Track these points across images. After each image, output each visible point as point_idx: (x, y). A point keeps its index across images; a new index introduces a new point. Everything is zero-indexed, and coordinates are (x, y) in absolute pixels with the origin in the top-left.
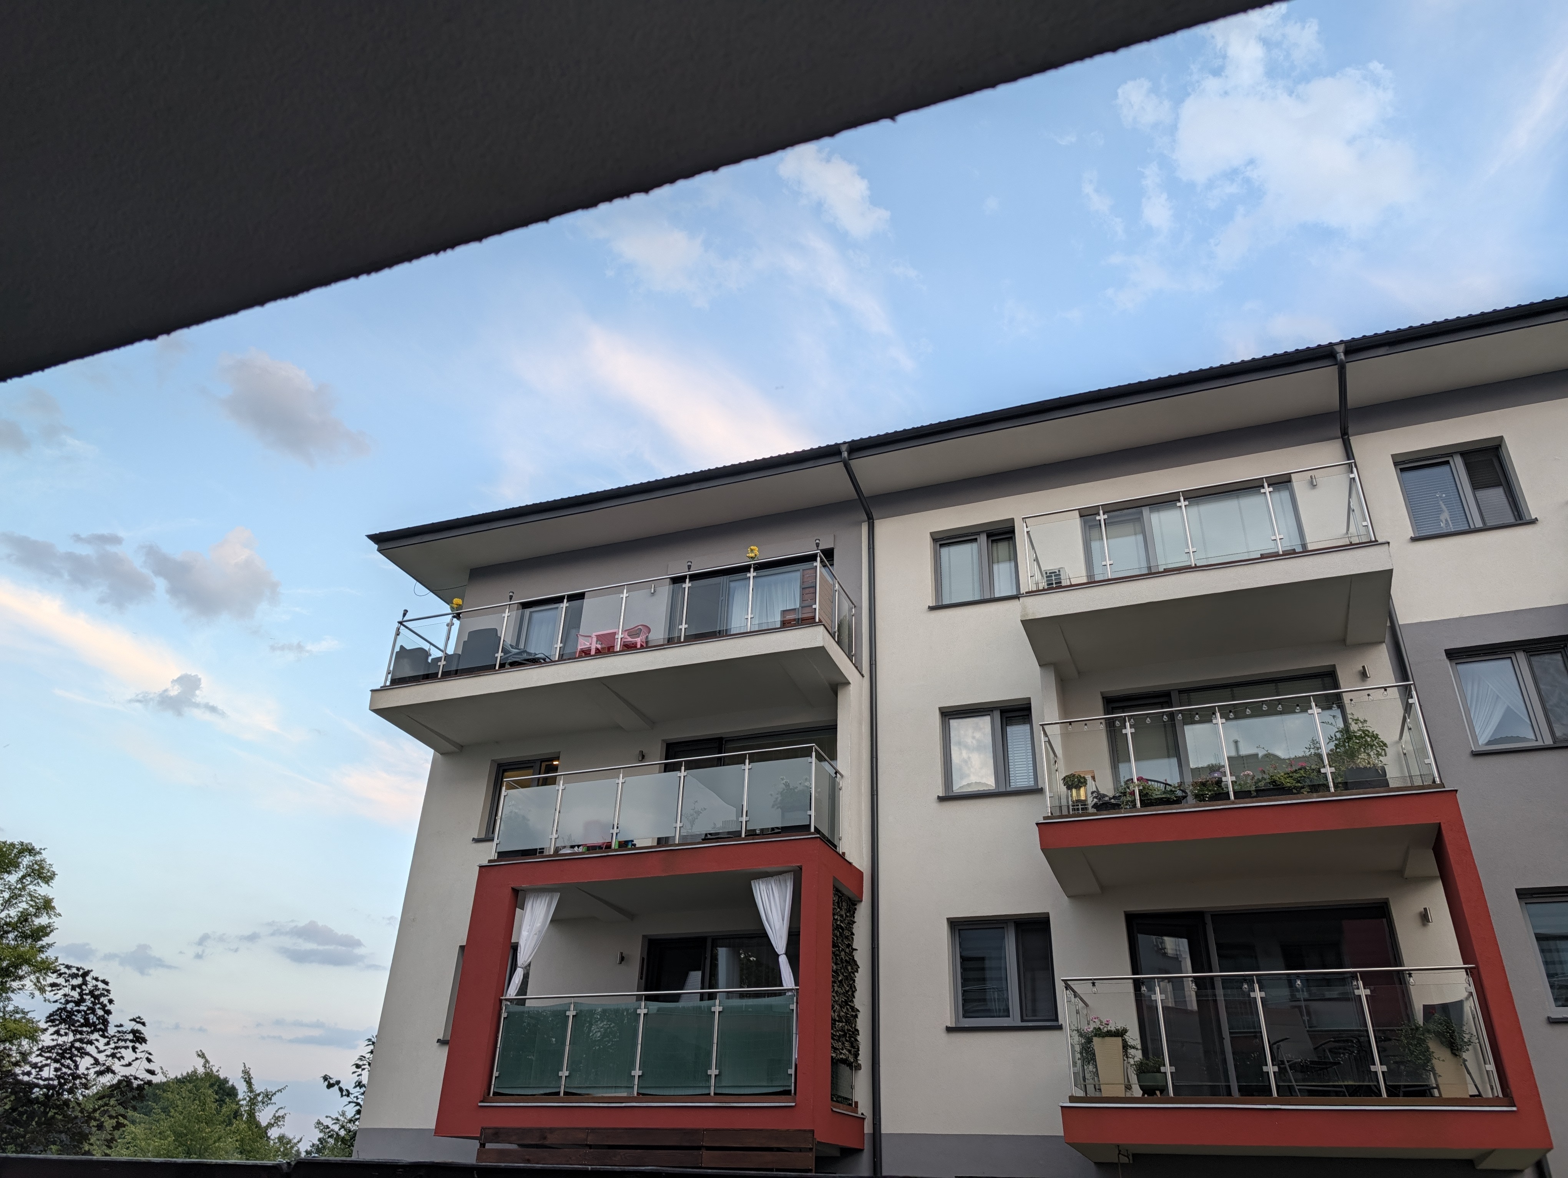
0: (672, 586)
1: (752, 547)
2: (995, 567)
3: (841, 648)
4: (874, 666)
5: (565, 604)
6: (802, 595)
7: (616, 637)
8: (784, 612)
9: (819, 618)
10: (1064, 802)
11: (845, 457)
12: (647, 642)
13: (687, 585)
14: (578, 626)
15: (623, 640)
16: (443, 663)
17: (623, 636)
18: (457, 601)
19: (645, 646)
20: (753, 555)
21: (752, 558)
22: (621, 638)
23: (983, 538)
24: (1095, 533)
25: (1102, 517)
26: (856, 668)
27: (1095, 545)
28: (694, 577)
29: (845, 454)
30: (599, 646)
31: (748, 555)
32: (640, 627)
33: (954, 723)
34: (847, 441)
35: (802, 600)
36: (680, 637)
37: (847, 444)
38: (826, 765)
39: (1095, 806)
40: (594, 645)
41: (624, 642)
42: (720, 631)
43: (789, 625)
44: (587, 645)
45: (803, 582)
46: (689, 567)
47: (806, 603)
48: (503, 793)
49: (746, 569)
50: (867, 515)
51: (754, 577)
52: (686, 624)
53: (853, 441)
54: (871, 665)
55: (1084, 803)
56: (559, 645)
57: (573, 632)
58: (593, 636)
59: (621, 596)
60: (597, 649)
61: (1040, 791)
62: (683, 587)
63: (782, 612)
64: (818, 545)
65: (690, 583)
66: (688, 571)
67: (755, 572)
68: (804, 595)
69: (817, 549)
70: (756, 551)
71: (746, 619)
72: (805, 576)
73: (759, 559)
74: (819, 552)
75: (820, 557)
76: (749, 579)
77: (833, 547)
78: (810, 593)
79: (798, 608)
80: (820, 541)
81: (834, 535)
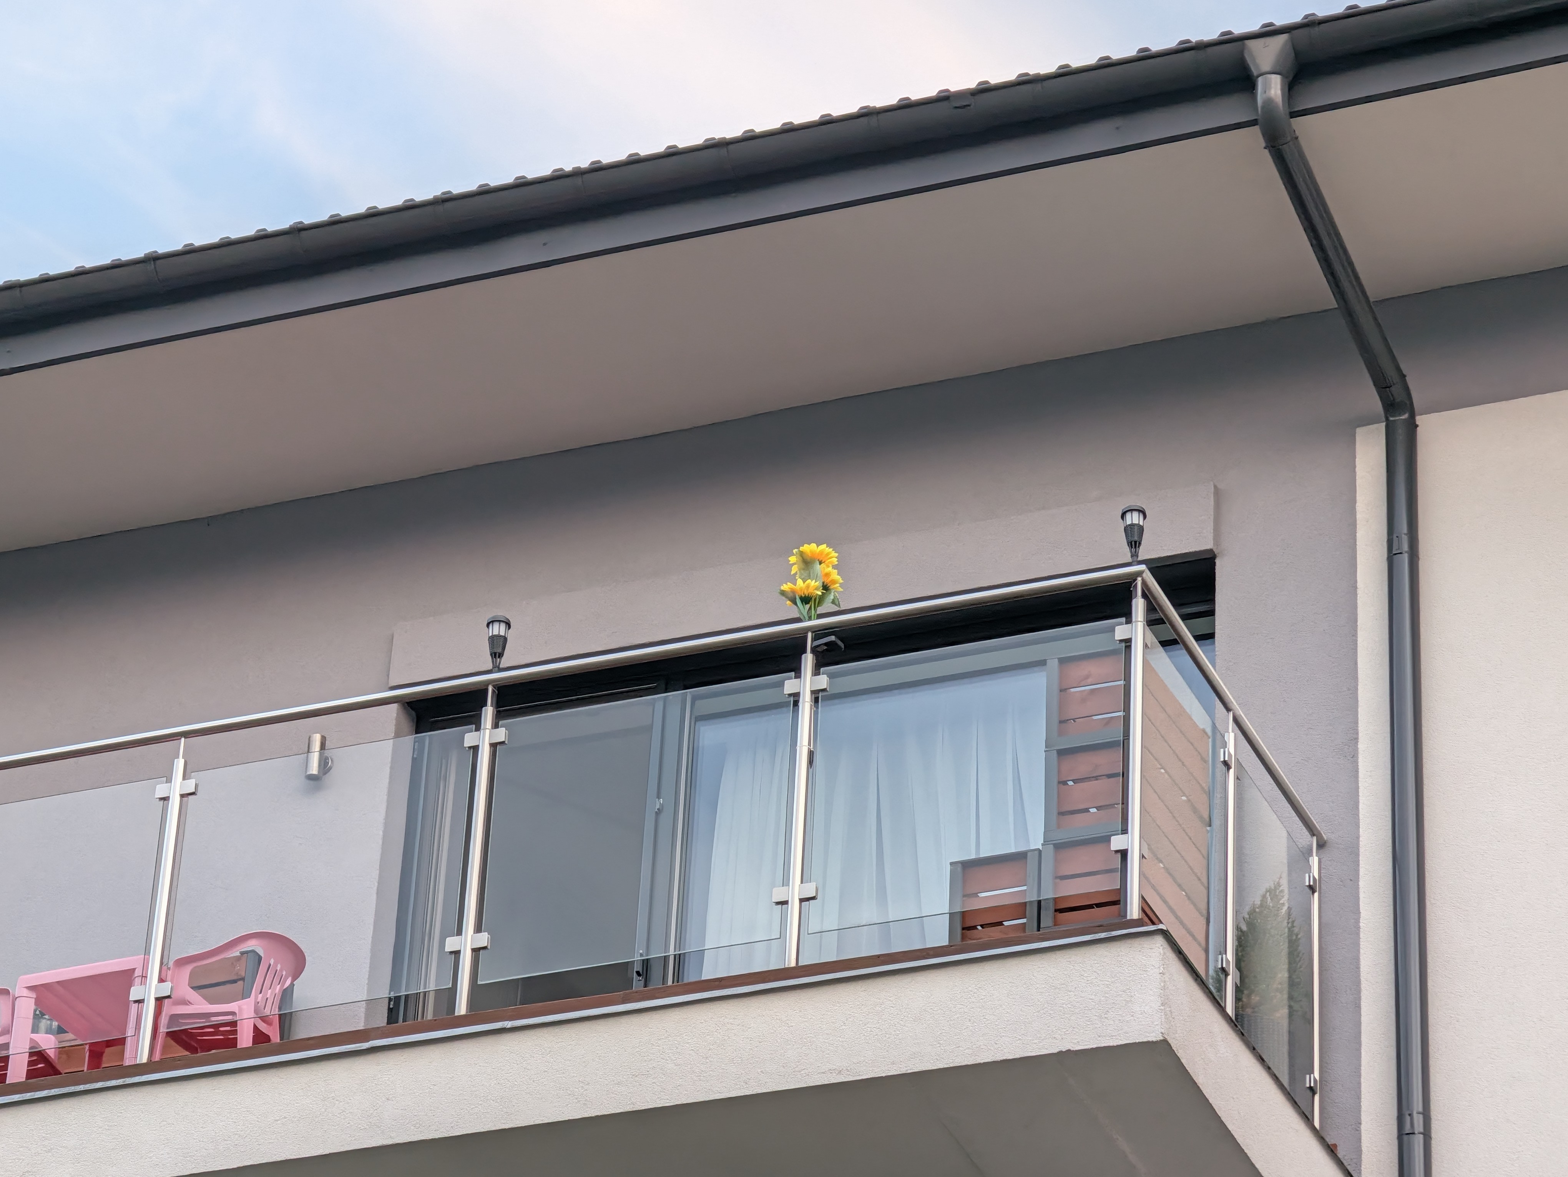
0: (409, 740)
1: (809, 548)
3: (1253, 1050)
4: (1419, 1140)
6: (1058, 785)
7: (135, 993)
8: (968, 871)
9: (1143, 899)
11: (1269, 102)
12: (285, 1020)
13: (487, 734)
15: (169, 1009)
17: (165, 989)
19: (276, 1038)
20: (813, 586)
21: (806, 600)
22: (159, 1000)
26: (1331, 1150)
28: (520, 699)
29: (1272, 88)
30: (48, 1043)
31: (786, 587)
32: (252, 945)
34: (1280, 21)
35: (1060, 811)
36: (452, 992)
37: (1283, 38)
40: (25, 1037)
41: (174, 1018)
42: (646, 963)
43: (994, 933)
45: (1061, 721)
46: (497, 648)
47: (1079, 826)
49: (780, 654)
50: (1383, 386)
51: (816, 695)
52: (478, 929)
53: (1311, 23)
54: (1403, 1136)
58: (19, 990)
59: (161, 790)
60: (38, 1056)
62: (467, 744)
63: (959, 868)
64: (1136, 538)
65: (501, 723)
66: (489, 666)
67: (822, 669)
68: (1071, 783)
69: (1132, 556)
70: (830, 569)
71: (778, 903)
72: (1072, 690)
73: (843, 608)
74: (1140, 574)
75: (1144, 595)
76: (796, 703)
77: (1211, 550)
78: (1096, 778)
79: (1040, 851)
80: (1145, 517)
81: (1215, 487)
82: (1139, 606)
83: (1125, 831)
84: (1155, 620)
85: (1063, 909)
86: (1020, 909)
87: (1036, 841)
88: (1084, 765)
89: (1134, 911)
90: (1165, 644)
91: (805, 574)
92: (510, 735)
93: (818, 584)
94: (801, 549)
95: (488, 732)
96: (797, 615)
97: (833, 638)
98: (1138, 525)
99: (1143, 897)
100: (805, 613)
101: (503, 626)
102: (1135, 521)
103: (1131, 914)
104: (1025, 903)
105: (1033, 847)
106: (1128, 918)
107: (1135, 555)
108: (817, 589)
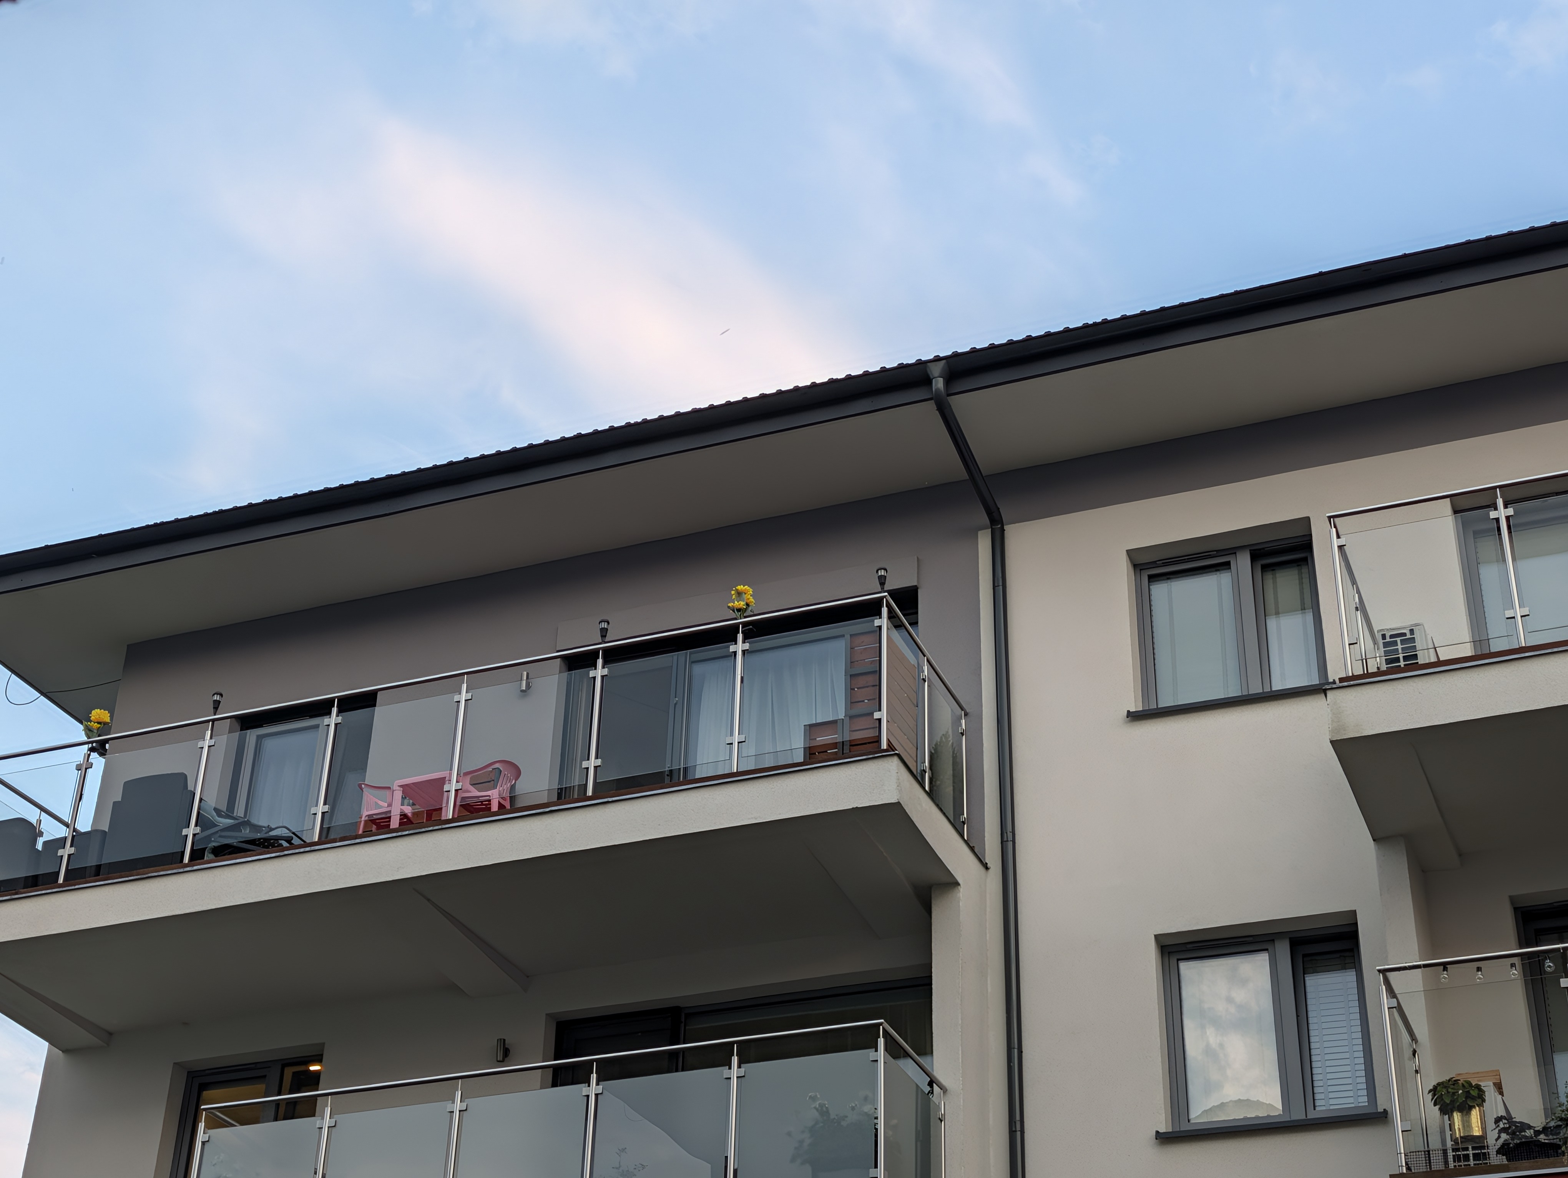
0: (565, 675)
1: (740, 588)
2: (1272, 624)
3: (937, 805)
4: (1010, 844)
5: (334, 719)
6: (851, 690)
7: (446, 788)
8: (812, 729)
9: (888, 740)
10: (1435, 1143)
11: (937, 390)
12: (512, 799)
13: (599, 671)
14: (362, 766)
15: (461, 795)
16: (67, 851)
17: (459, 786)
18: (99, 714)
19: (508, 807)
20: (742, 604)
21: (739, 610)
22: (456, 791)
23: (1243, 562)
24: (1487, 546)
25: (1502, 513)
26: (972, 849)
27: (1488, 574)
28: (613, 655)
29: (939, 384)
30: (408, 810)
31: (730, 605)
32: (497, 766)
33: (1189, 970)
34: (942, 355)
35: (852, 702)
36: (586, 785)
37: (944, 361)
38: (908, 1066)
39: (1504, 1150)
40: (398, 808)
41: (463, 798)
42: (671, 771)
43: (823, 756)
44: (383, 807)
45: (851, 662)
46: (604, 633)
47: (859, 709)
48: (201, 1136)
49: (727, 635)
50: (989, 513)
51: (744, 652)
52: (597, 757)
53: (956, 355)
54: (1003, 842)
55: (1479, 1142)
56: (321, 808)
57: (351, 779)
58: (395, 787)
60: (403, 816)
61: (1381, 1118)
62: (591, 676)
63: (808, 728)
64: (883, 581)
65: (605, 666)
66: (601, 641)
67: (746, 641)
68: (856, 689)
69: (881, 589)
70: (749, 596)
71: (728, 744)
72: (856, 648)
73: (755, 613)
74: (885, 597)
75: (887, 606)
76: (735, 655)
77: (916, 586)
78: (867, 687)
79: (843, 719)
80: (887, 572)
81: (918, 558)
82: (885, 610)
83: (880, 710)
84: (892, 616)
85: (853, 744)
86: (834, 745)
87: (841, 716)
88: (862, 681)
89: (884, 746)
90: (896, 627)
91: (738, 598)
92: (609, 671)
93: (744, 603)
94: (737, 588)
95: (600, 670)
96: (735, 617)
97: (751, 627)
98: (884, 575)
99: (888, 739)
100: (738, 616)
101: (606, 623)
102: (883, 574)
103: (884, 747)
104: (837, 743)
105: (840, 718)
106: (882, 748)
107: (882, 588)
108: (744, 605)
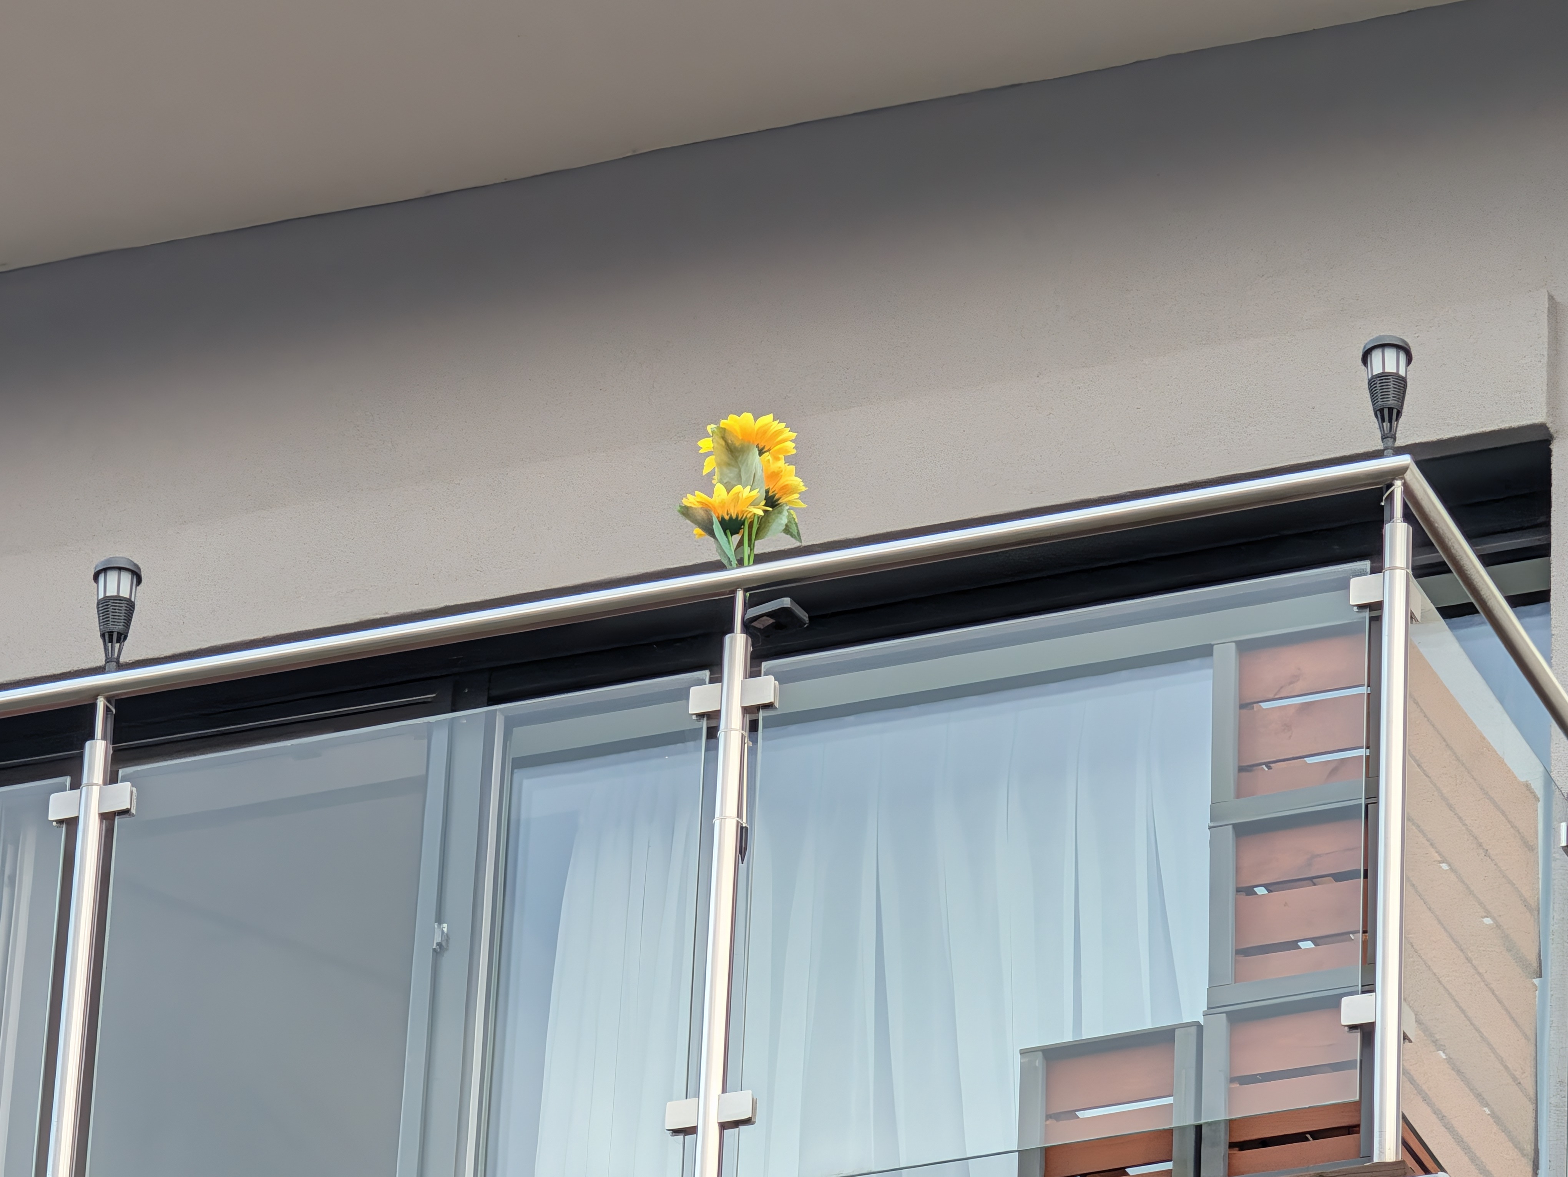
1: (732, 422)
6: (1235, 895)
8: (1057, 1067)
9: (1405, 1121)
13: (94, 794)
20: (746, 499)
21: (732, 526)
28: (159, 725)
31: (693, 500)
35: (1240, 947)
45: (1241, 768)
46: (115, 623)
49: (676, 638)
62: (54, 815)
63: (1038, 1061)
67: (765, 665)
72: (1264, 705)
74: (1399, 472)
75: (1408, 517)
79: (1199, 1027)
82: (1397, 537)
85: (1247, 1141)
86: (1160, 1144)
87: (1193, 1006)
88: (1287, 854)
90: (1449, 613)
91: (731, 474)
92: (141, 797)
93: (758, 494)
94: (723, 423)
95: (96, 790)
96: (715, 557)
97: (786, 602)
99: (1404, 1118)
100: (731, 554)
101: (126, 578)
102: (1390, 368)
103: (1382, 1152)
105: (1186, 1020)
106: (1376, 1159)
107: (1388, 436)
108: (754, 504)
